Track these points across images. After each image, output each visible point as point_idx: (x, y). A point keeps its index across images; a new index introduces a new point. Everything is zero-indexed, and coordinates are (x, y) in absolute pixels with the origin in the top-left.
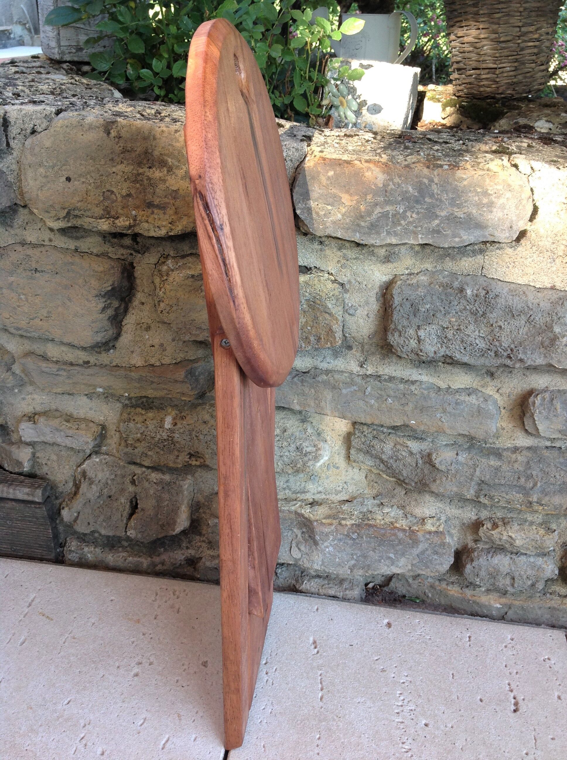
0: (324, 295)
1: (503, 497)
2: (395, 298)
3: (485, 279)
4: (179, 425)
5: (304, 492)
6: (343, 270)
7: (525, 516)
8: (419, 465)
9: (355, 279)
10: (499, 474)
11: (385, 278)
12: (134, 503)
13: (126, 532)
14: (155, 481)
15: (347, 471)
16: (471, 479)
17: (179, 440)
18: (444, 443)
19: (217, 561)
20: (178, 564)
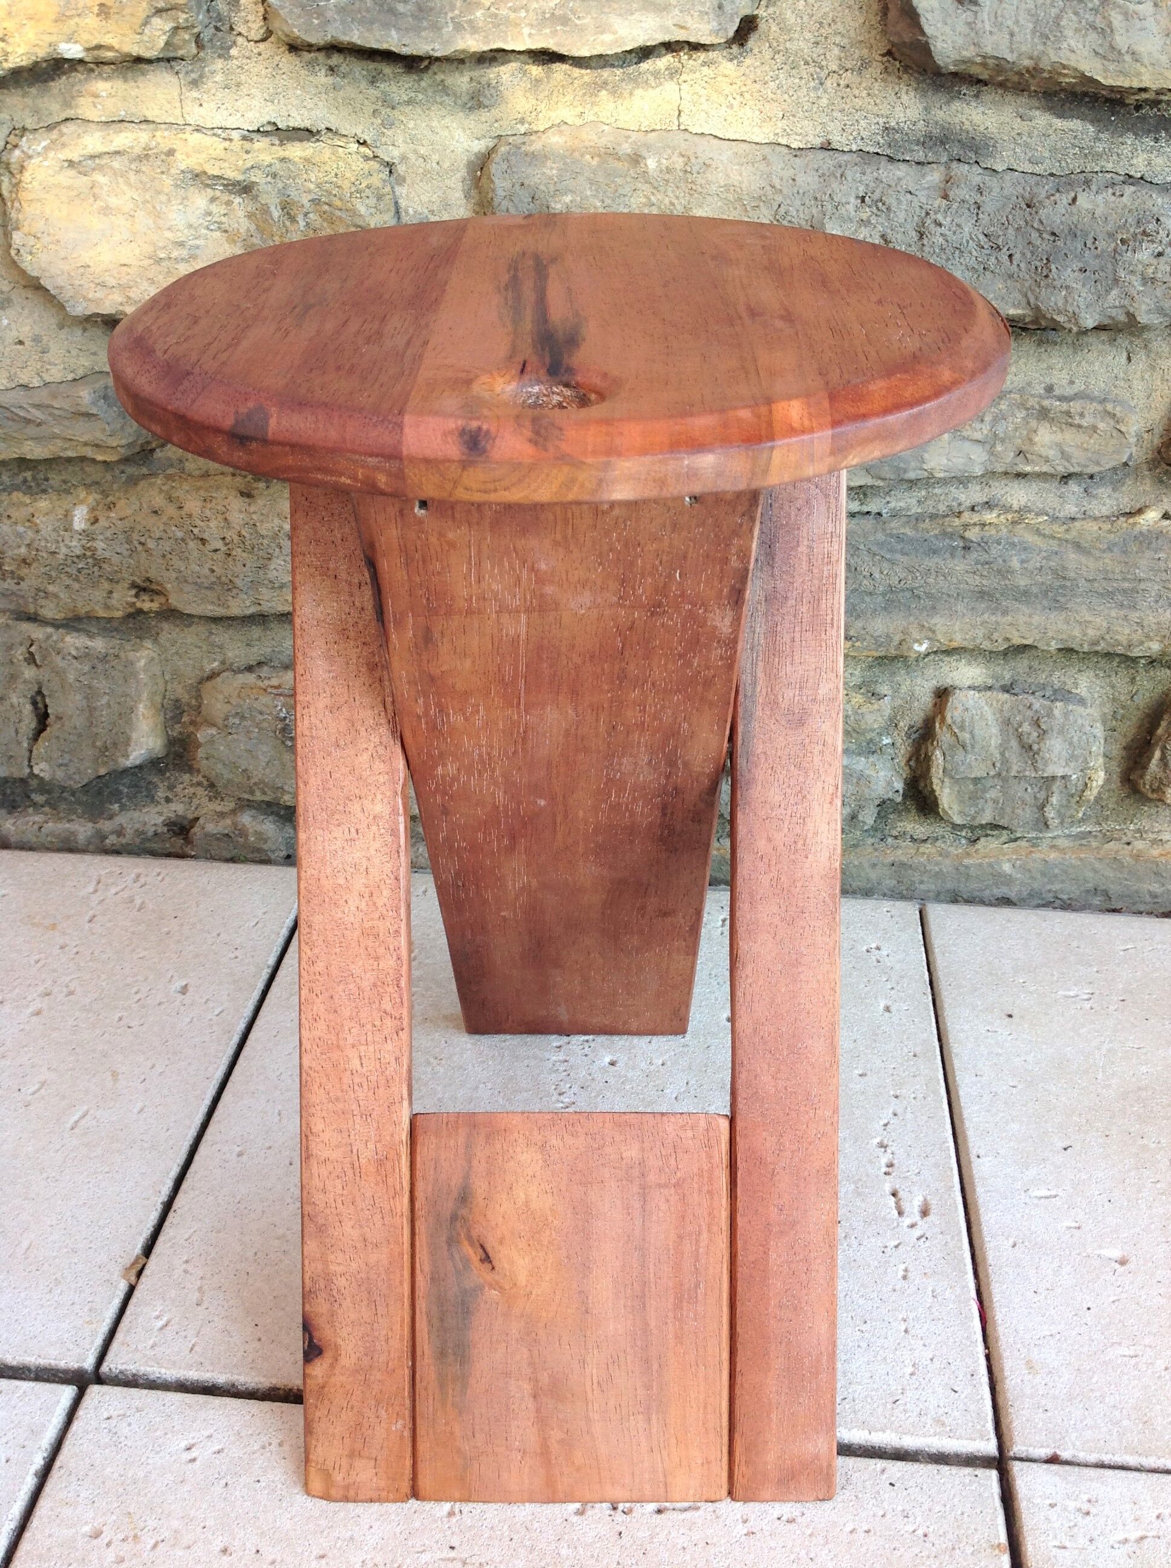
0: (346, 185)
2: (496, 181)
3: (687, 136)
4: (103, 522)
6: (388, 133)
9: (415, 152)
11: (479, 146)
12: (40, 705)
13: (31, 767)
14: (74, 653)
17: (107, 554)
19: (228, 822)
20: (150, 834)
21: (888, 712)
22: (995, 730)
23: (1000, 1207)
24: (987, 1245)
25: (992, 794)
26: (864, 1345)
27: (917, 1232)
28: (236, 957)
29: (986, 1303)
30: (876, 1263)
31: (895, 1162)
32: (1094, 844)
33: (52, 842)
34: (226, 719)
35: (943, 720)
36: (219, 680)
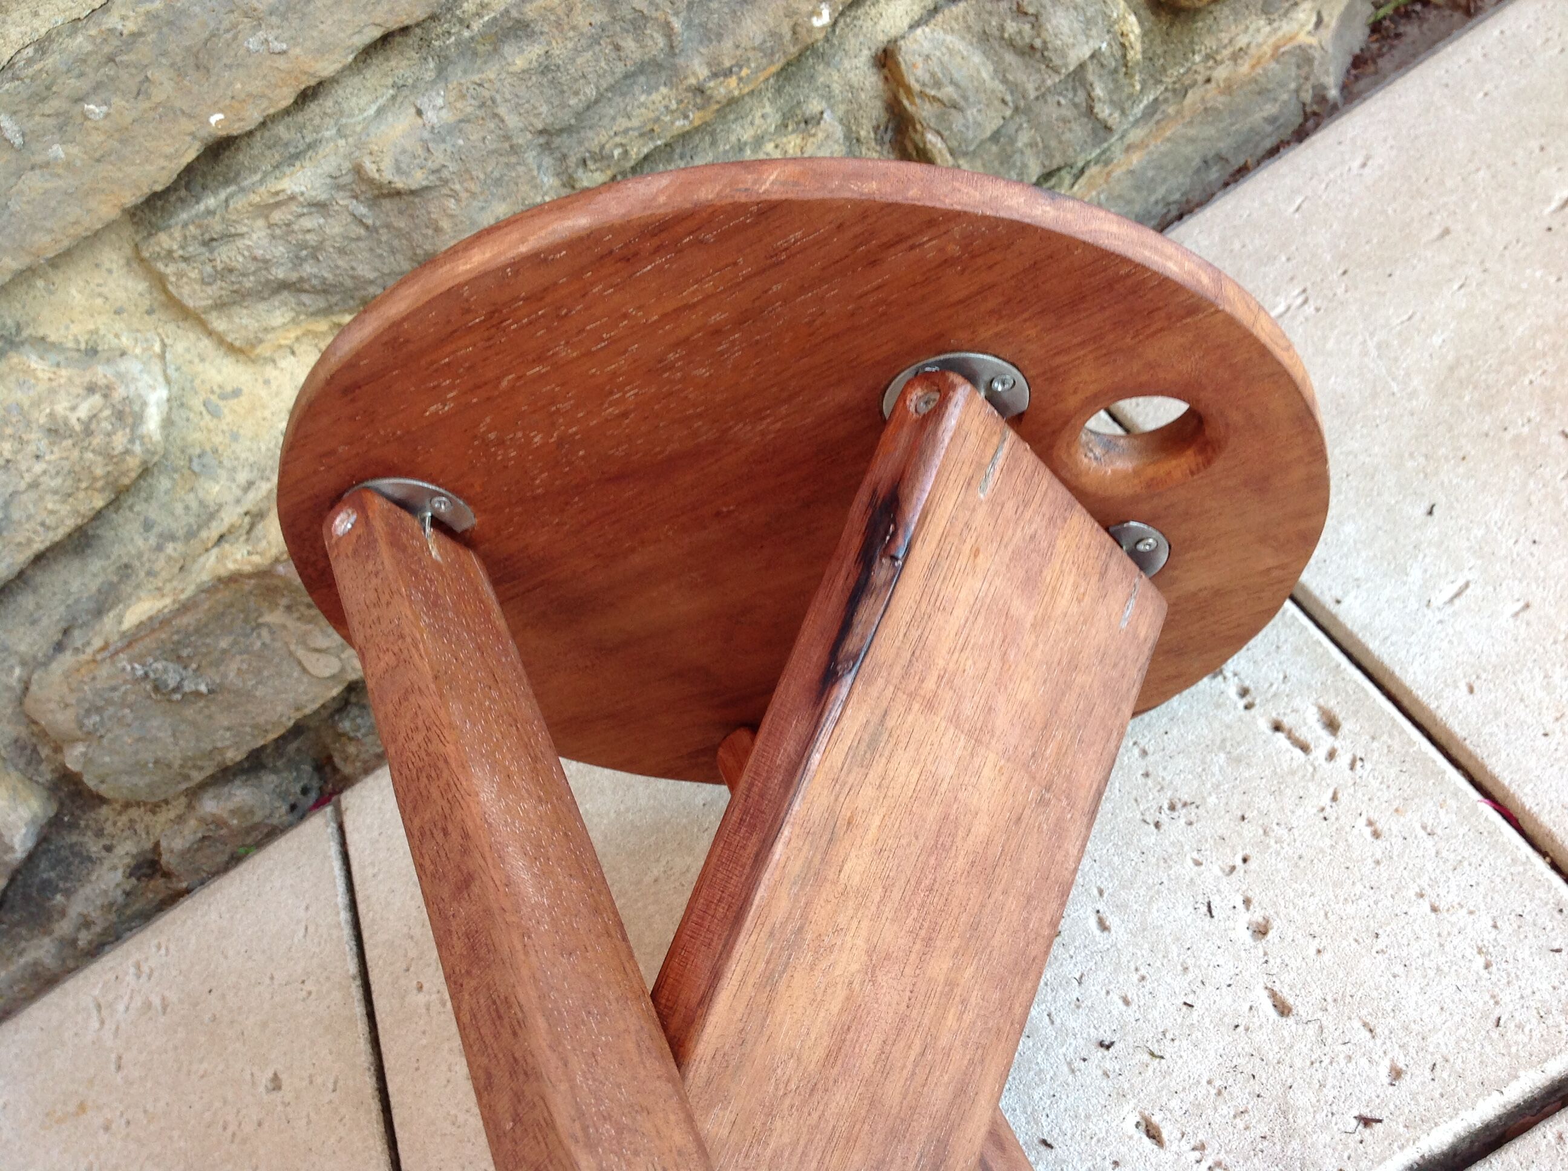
1: (626, 131)
5: (212, 516)
7: (733, 139)
8: (370, 222)
10: (564, 79)
15: (267, 382)
16: (514, 150)
18: (372, 111)
19: (192, 823)
20: (120, 899)
21: (839, 132)
22: (977, 58)
23: (1416, 649)
24: (1440, 714)
25: (1023, 139)
26: (1399, 969)
27: (1343, 760)
28: (310, 993)
29: (1499, 795)
30: (1328, 842)
31: (1247, 683)
32: (1171, 110)
33: (22, 990)
34: (81, 726)
35: (908, 90)
36: (34, 688)
